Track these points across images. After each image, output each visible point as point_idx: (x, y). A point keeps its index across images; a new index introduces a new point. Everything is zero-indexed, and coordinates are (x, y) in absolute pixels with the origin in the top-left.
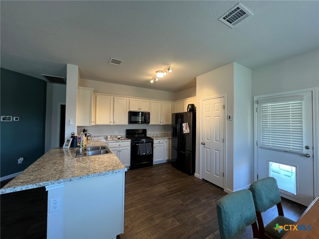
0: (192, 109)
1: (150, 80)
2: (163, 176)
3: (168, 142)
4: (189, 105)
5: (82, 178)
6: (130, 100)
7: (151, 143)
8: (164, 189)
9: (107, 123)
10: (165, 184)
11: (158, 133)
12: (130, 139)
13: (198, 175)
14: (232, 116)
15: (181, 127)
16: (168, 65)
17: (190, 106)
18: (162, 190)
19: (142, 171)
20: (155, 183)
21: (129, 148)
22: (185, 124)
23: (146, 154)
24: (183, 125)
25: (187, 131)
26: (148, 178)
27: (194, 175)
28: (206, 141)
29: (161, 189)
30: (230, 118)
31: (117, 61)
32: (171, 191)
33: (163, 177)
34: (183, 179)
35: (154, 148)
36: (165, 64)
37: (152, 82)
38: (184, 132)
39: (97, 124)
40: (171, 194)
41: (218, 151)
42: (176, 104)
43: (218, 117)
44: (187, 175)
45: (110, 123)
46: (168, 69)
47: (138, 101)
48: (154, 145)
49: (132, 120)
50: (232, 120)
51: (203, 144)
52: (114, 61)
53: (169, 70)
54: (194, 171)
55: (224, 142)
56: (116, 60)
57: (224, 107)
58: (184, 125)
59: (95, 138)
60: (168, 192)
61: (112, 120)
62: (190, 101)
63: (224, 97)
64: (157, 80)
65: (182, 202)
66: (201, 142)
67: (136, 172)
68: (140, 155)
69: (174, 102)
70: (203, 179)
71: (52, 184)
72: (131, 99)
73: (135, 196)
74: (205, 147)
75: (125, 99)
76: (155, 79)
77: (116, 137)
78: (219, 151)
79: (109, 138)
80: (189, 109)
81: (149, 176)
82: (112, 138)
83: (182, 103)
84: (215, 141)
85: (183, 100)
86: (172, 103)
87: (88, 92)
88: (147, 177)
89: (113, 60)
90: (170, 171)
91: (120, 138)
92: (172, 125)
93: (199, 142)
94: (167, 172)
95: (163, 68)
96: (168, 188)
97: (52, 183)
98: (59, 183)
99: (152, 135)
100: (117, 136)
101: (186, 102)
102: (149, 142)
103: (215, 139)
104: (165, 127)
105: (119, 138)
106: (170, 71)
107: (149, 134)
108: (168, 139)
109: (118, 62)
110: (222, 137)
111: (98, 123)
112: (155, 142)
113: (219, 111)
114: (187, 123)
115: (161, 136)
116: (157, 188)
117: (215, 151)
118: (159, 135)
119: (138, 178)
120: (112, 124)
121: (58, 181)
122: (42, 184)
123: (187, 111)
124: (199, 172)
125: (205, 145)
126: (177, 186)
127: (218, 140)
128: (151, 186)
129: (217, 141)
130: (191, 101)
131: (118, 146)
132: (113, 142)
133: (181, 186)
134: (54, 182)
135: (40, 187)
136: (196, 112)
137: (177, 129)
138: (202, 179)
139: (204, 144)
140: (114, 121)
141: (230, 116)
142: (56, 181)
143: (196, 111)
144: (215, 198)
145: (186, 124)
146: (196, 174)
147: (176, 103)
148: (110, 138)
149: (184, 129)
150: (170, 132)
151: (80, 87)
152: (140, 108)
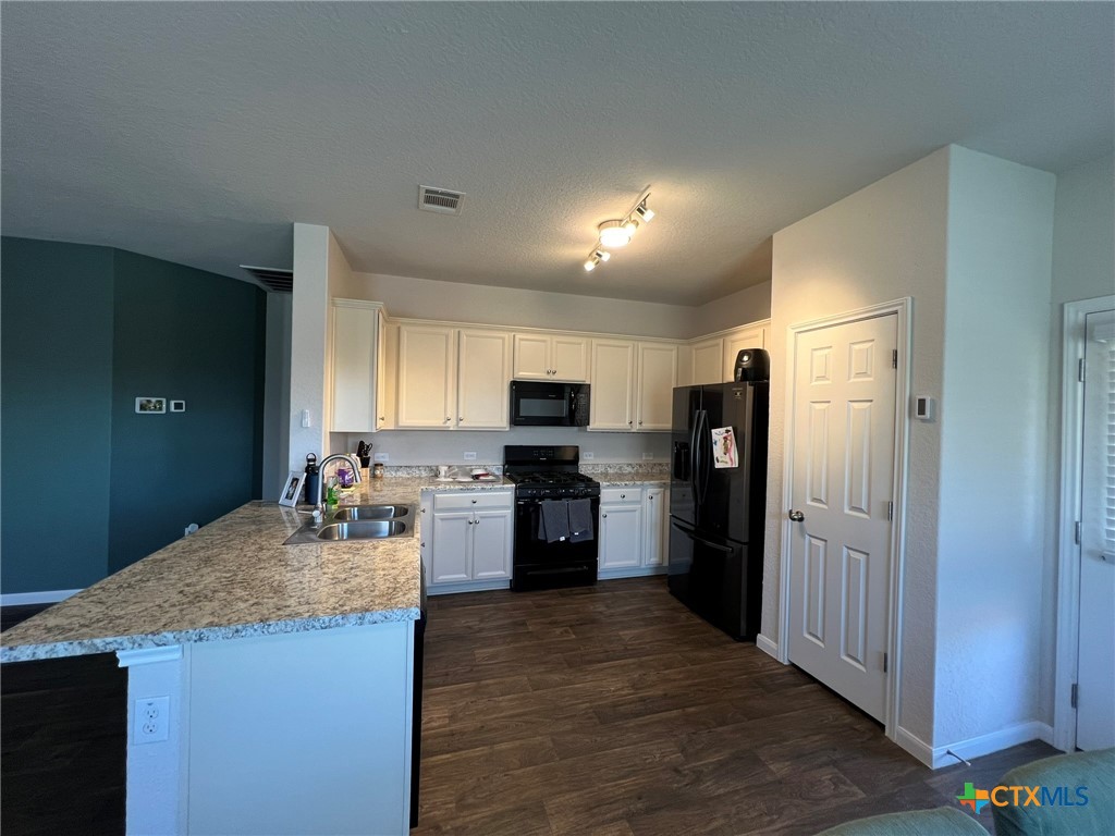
0: (756, 369)
1: (584, 261)
2: (626, 632)
3: (657, 500)
4: (742, 354)
5: (243, 634)
6: (517, 340)
7: (589, 500)
8: (619, 685)
9: (434, 421)
10: (625, 665)
11: (622, 461)
12: (515, 481)
13: (773, 644)
14: (932, 400)
15: (707, 445)
16: (637, 192)
17: (746, 358)
18: (609, 691)
19: (553, 602)
20: (588, 658)
21: (508, 514)
22: (723, 430)
23: (572, 541)
24: (715, 437)
25: (728, 460)
26: (566, 632)
27: (754, 640)
28: (808, 505)
29: (604, 683)
30: (922, 411)
31: (442, 194)
32: (642, 700)
33: (627, 634)
34: (705, 654)
35: (601, 520)
36: (627, 188)
37: (589, 266)
38: (718, 465)
39: (400, 424)
40: (638, 715)
41: (865, 556)
42: (696, 349)
43: (869, 404)
44: (728, 638)
45: (445, 422)
46: (639, 210)
47: (544, 341)
48: (603, 509)
49: (523, 414)
50: (935, 420)
51: (794, 519)
52: (433, 198)
53: (642, 213)
54: (755, 627)
55: (890, 517)
56: (437, 192)
57: (896, 361)
58: (718, 434)
59: (399, 474)
60: (630, 703)
61: (451, 413)
62: (748, 337)
63: (896, 312)
64: (606, 257)
65: (676, 757)
66: (786, 510)
67: (530, 603)
68: (546, 540)
69: (689, 344)
70: (793, 665)
71: (136, 645)
72: (518, 336)
73: (501, 698)
74: (802, 531)
75: (499, 338)
76: (598, 254)
77: (467, 474)
78: (868, 554)
79: (443, 473)
80: (741, 369)
81: (571, 626)
82: (453, 474)
83: (718, 345)
84: (847, 511)
85: (726, 335)
86: (681, 347)
87: (365, 313)
88: (561, 630)
89: (427, 191)
90: (657, 613)
91: (483, 475)
92: (674, 433)
93: (781, 508)
94: (648, 615)
95: (623, 205)
96: (633, 687)
97: (134, 644)
98: (158, 645)
99: (600, 470)
100: (471, 470)
101: (733, 342)
102: (586, 496)
103: (850, 501)
104: (649, 439)
105: (476, 477)
106: (649, 215)
107: (589, 465)
108: (661, 487)
109: (449, 201)
110: (882, 495)
111: (406, 421)
112: (607, 494)
113: (871, 379)
114: (730, 428)
115: (637, 474)
116: (589, 677)
117: (849, 555)
118: (629, 469)
119: (531, 628)
120: (451, 425)
121: (156, 638)
122: (100, 644)
123: (733, 380)
124: (777, 632)
125: (804, 522)
126: (675, 680)
127: (864, 507)
128: (570, 665)
129: (860, 510)
130: (757, 336)
131: (469, 504)
132: (451, 491)
133: (689, 682)
134: (142, 639)
135: (94, 652)
136: (768, 384)
137: (689, 449)
138: (786, 663)
139: (801, 520)
140: (461, 416)
141: (922, 402)
142: (150, 636)
143: (768, 379)
144: (834, 763)
145: (727, 431)
146: (763, 640)
147: (696, 346)
148: (445, 477)
149: (718, 451)
150: (667, 461)
151: (339, 301)
152: (554, 369)
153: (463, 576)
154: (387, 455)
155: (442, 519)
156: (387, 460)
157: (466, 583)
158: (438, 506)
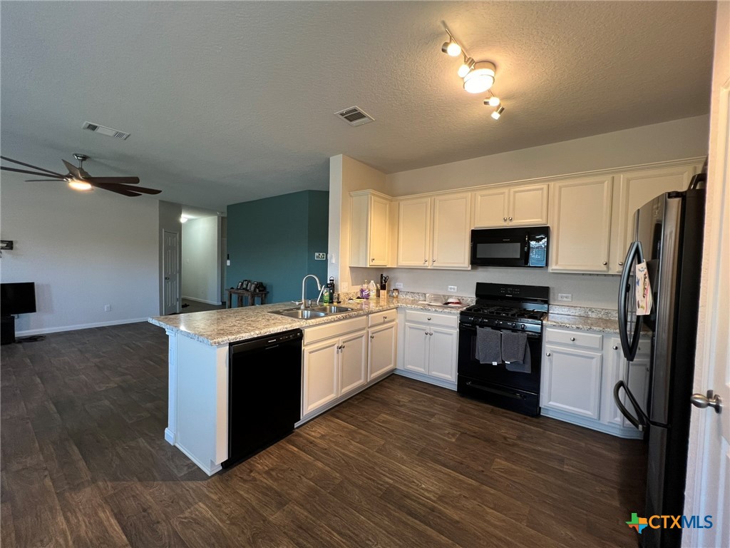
6: (478, 196)
8: (433, 489)
9: (418, 263)
18: (419, 486)
20: (440, 458)
21: (455, 333)
23: (504, 368)
24: (638, 274)
25: (645, 305)
31: (348, 113)
35: (544, 357)
37: (495, 116)
38: (638, 312)
45: (425, 263)
48: (547, 347)
49: (478, 256)
58: (641, 271)
59: (408, 297)
61: (428, 256)
64: (493, 102)
72: (479, 193)
74: (719, 430)
76: (486, 103)
89: (342, 115)
109: (356, 114)
112: (552, 334)
120: (429, 265)
125: (721, 414)
131: (425, 320)
132: (415, 310)
139: (717, 409)
140: (434, 258)
149: (639, 292)
152: (511, 216)
153: (421, 370)
154: (402, 284)
155: (410, 328)
156: (402, 287)
157: (423, 375)
158: (408, 318)
